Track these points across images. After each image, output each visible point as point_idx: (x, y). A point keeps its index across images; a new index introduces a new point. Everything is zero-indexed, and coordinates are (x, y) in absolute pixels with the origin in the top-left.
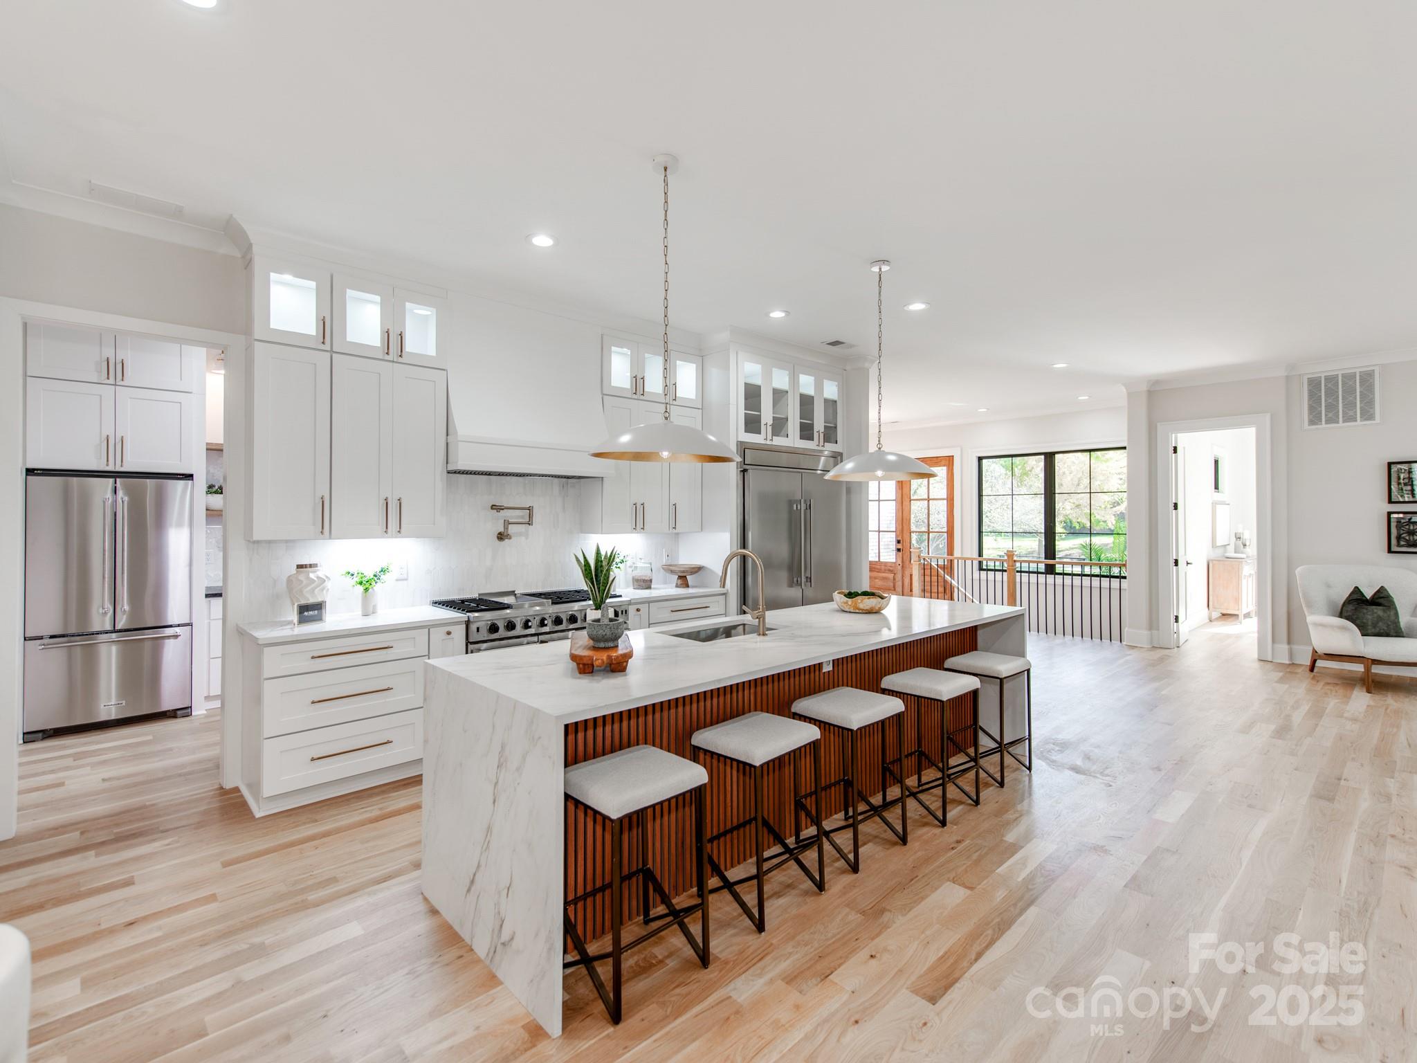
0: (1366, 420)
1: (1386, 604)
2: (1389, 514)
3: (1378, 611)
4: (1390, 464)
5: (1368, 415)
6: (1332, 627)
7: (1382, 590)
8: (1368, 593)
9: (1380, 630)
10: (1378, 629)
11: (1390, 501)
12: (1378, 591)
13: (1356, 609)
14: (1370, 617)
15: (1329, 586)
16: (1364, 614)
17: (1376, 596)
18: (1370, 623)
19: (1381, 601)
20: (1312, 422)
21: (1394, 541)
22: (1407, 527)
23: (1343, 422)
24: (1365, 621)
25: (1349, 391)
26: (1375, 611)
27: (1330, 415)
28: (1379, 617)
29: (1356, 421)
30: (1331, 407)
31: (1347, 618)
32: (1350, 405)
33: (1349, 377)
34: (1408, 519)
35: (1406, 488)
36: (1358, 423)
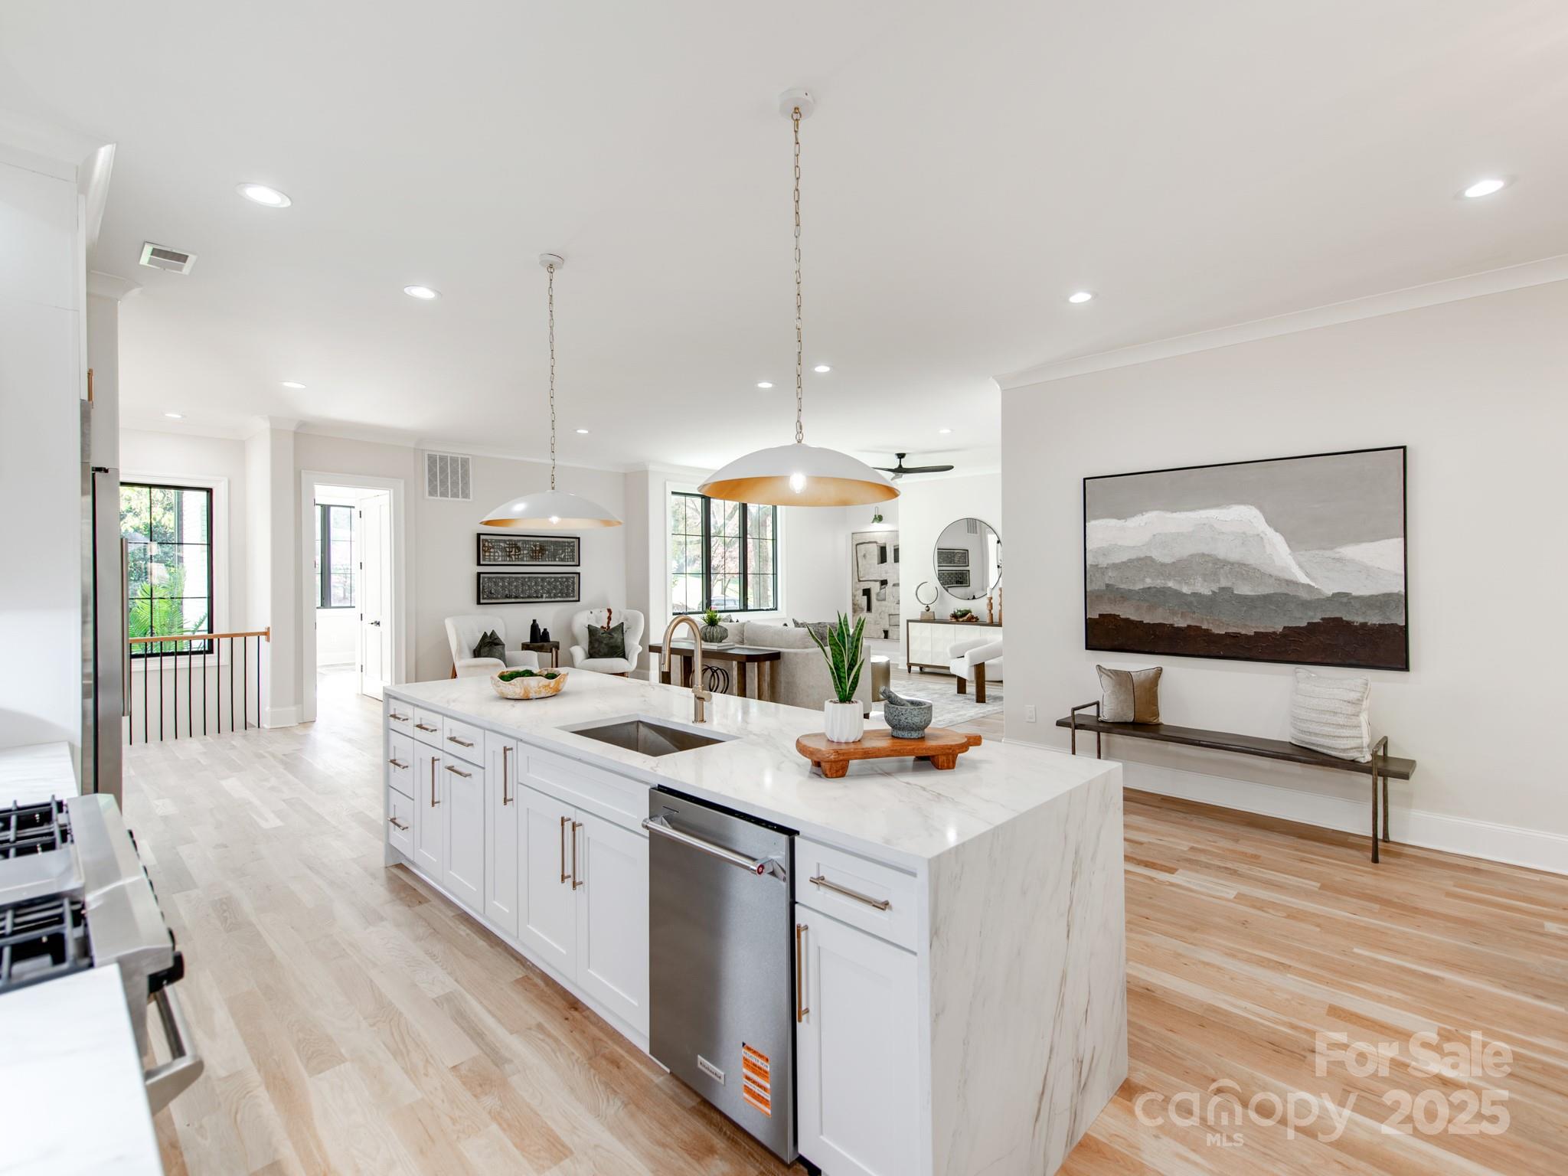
0: (464, 497)
1: (499, 644)
2: (479, 574)
4: (479, 535)
5: (466, 495)
8: (487, 636)
11: (479, 564)
12: (492, 634)
13: (490, 650)
17: (493, 638)
19: (495, 641)
20: (431, 494)
21: (481, 596)
23: (441, 496)
25: (455, 472)
27: (443, 490)
29: (459, 497)
30: (443, 483)
32: (455, 484)
33: (454, 460)
34: (489, 578)
35: (487, 554)
36: (460, 499)
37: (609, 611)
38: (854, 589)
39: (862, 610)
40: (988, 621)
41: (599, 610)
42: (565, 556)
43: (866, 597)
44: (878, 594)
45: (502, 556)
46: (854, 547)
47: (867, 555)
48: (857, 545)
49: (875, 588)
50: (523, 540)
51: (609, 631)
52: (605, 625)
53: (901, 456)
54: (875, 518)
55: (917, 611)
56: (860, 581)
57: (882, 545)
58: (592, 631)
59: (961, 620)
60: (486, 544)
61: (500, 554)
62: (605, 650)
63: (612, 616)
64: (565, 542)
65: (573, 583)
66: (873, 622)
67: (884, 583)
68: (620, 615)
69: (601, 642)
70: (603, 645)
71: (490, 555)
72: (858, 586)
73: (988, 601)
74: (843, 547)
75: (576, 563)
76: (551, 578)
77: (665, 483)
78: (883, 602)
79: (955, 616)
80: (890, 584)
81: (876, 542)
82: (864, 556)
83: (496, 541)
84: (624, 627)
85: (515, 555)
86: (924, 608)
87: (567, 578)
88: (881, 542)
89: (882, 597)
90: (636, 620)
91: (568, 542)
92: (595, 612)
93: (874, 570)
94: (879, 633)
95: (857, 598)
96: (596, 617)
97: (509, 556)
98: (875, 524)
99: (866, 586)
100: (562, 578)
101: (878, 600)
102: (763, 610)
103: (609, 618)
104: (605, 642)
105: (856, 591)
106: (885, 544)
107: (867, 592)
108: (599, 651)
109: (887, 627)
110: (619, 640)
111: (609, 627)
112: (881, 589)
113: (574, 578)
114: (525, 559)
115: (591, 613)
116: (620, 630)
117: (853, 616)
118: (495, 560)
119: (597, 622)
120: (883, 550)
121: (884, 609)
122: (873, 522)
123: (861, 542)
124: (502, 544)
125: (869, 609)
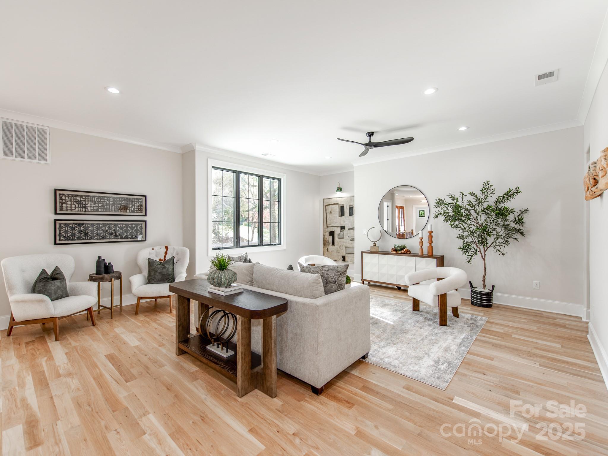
0: (41, 160)
1: (61, 278)
2: (56, 221)
3: (57, 283)
4: (56, 190)
5: (43, 158)
6: (31, 301)
7: (57, 269)
8: (49, 272)
9: (58, 295)
10: (57, 295)
11: (56, 213)
12: (55, 270)
13: (44, 285)
14: (53, 288)
15: (23, 271)
16: (50, 287)
17: (54, 274)
18: (53, 292)
19: (57, 276)
20: (5, 155)
21: (58, 238)
22: (64, 229)
23: (28, 158)
24: (50, 292)
25: (31, 138)
26: (56, 283)
27: (19, 152)
28: (58, 287)
29: (36, 159)
30: (20, 146)
31: (39, 292)
32: (32, 148)
33: (31, 130)
34: (66, 224)
35: (64, 205)
36: (37, 161)
37: (167, 248)
38: (324, 232)
39: (329, 244)
40: (420, 254)
41: (160, 247)
42: (134, 209)
43: (331, 236)
44: (339, 235)
45: (78, 207)
46: (325, 207)
47: (332, 212)
48: (326, 206)
49: (337, 231)
50: (98, 196)
51: (164, 262)
52: (163, 258)
53: (371, 134)
54: (338, 189)
55: (368, 246)
56: (327, 227)
57: (342, 206)
58: (151, 263)
59: (399, 252)
60: (63, 198)
61: (77, 205)
62: (159, 277)
63: (169, 252)
64: (135, 199)
65: (141, 228)
66: (335, 251)
67: (342, 228)
68: (174, 250)
69: (156, 271)
70: (158, 274)
71: (67, 207)
72: (327, 230)
73: (419, 240)
74: (318, 207)
75: (144, 214)
76: (123, 224)
77: (208, 159)
78: (342, 239)
79: (395, 250)
80: (346, 229)
81: (338, 204)
82: (331, 212)
83: (73, 196)
84: (175, 260)
85: (91, 207)
86: (372, 244)
87: (136, 225)
88: (341, 203)
89: (341, 236)
90: (184, 254)
91: (137, 199)
92: (156, 248)
93: (336, 220)
94: (339, 258)
95: (326, 237)
96: (156, 252)
97: (85, 208)
98: (338, 193)
99: (331, 229)
100: (131, 224)
101: (339, 238)
102: (273, 245)
103: (166, 253)
104: (159, 271)
105: (325, 233)
106: (344, 205)
107: (332, 234)
108: (155, 278)
109: (344, 254)
110: (170, 270)
111: (165, 259)
112: (341, 232)
113: (142, 224)
114: (100, 210)
115: (153, 249)
116: (171, 262)
117: (324, 247)
118: (71, 210)
119: (156, 256)
120: (342, 209)
121: (342, 243)
122: (336, 192)
123: (329, 204)
124: (79, 199)
125: (333, 243)
